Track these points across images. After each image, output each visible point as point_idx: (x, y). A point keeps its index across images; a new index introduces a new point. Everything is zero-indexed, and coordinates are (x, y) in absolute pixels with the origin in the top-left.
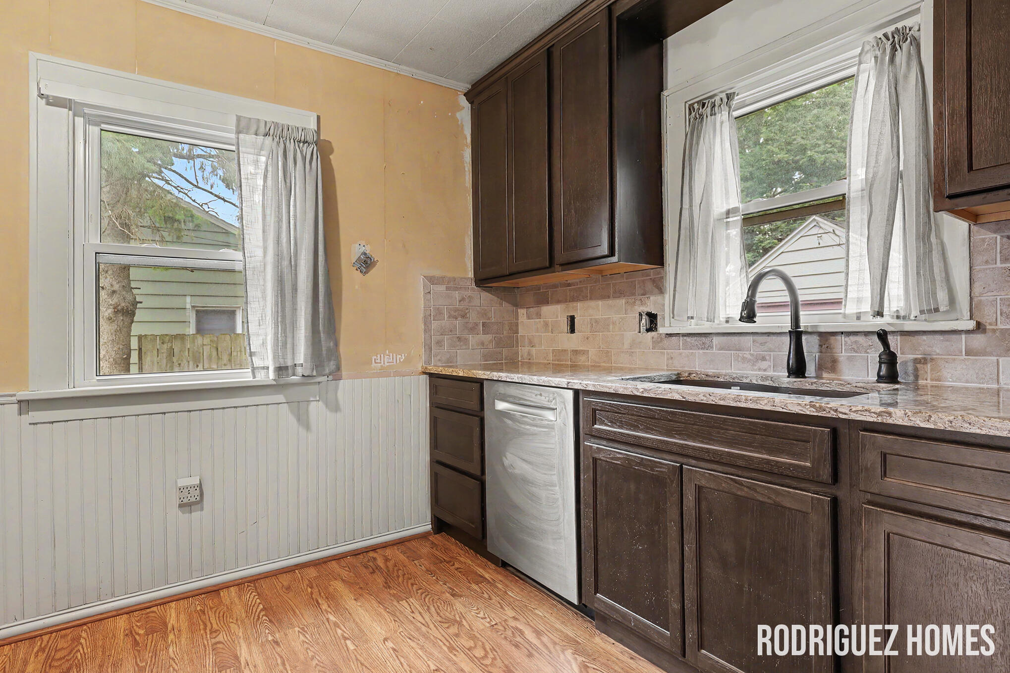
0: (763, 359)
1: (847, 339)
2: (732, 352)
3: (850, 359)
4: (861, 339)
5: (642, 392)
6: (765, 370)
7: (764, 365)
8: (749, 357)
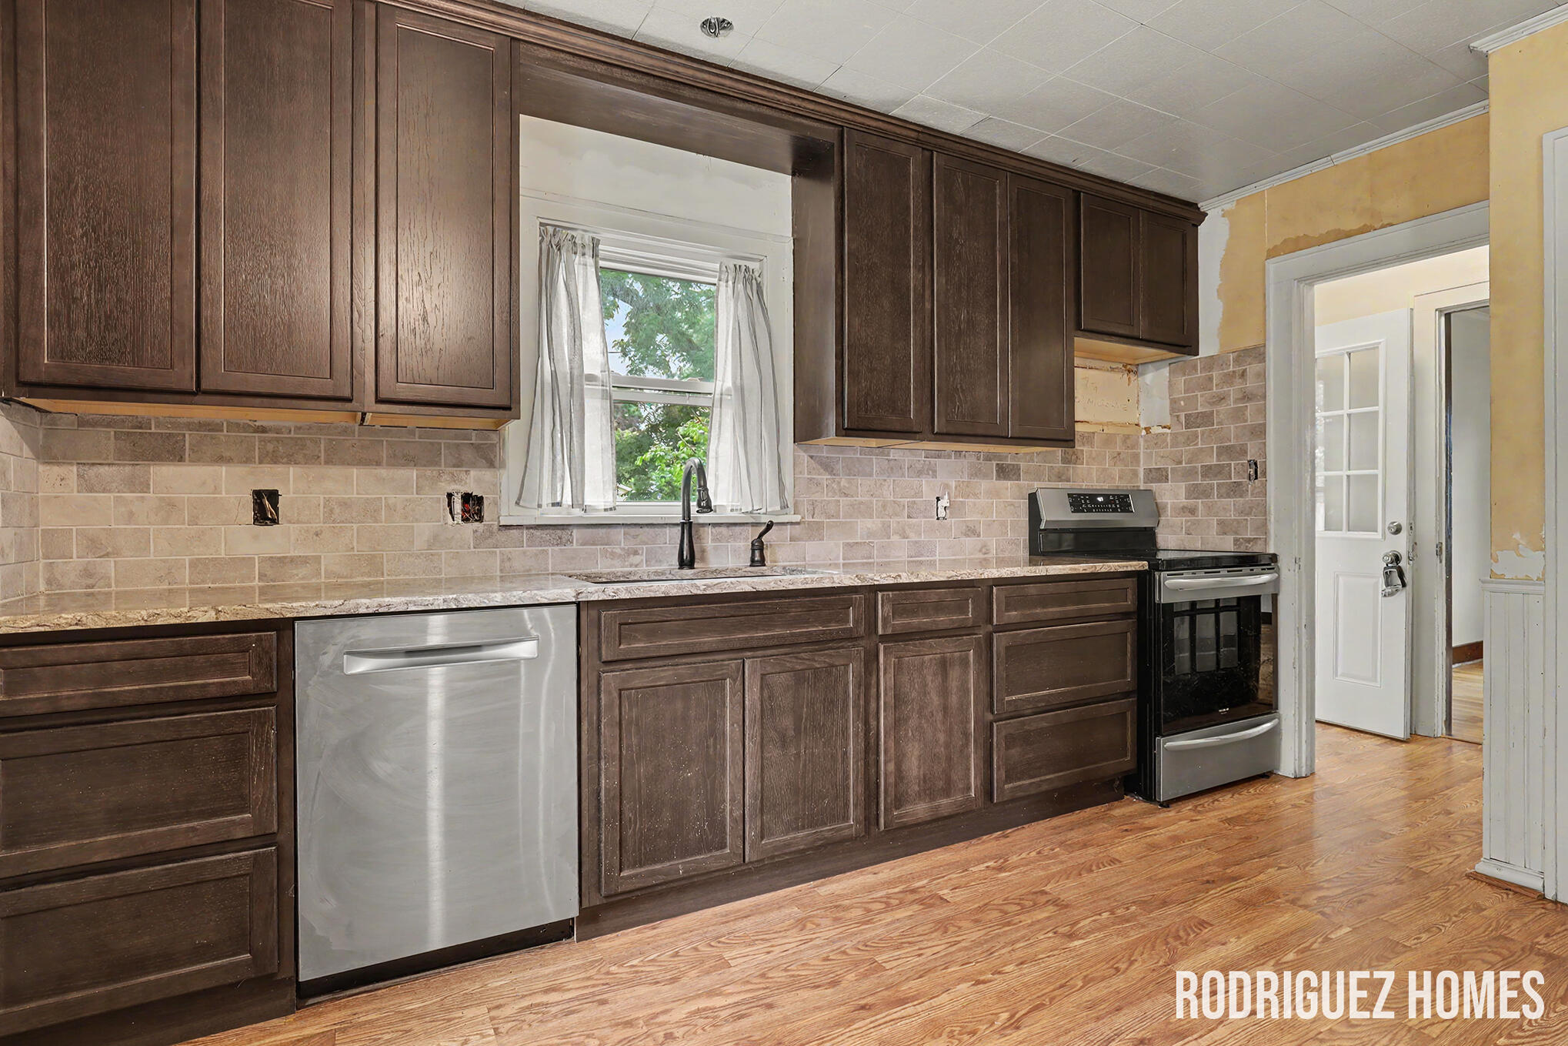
0: (636, 553)
1: (714, 530)
2: (599, 547)
3: (716, 548)
4: (723, 530)
5: (704, 590)
6: (636, 566)
7: (636, 559)
8: (618, 551)
